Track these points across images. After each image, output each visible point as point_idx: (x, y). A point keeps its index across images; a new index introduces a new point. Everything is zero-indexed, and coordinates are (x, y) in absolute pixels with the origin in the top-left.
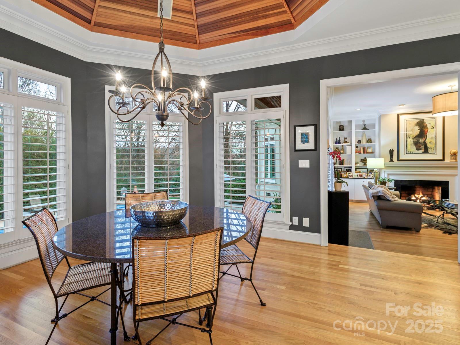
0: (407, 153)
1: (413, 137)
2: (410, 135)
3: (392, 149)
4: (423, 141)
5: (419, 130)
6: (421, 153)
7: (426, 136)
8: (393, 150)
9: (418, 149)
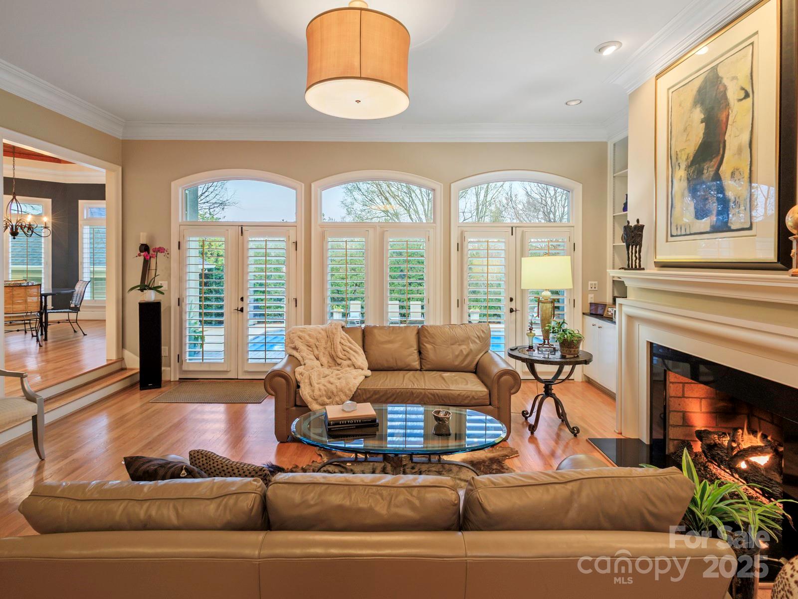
0: (672, 236)
1: (687, 159)
2: (679, 156)
3: (638, 221)
4: (712, 173)
5: (702, 122)
6: (708, 229)
7: (721, 145)
8: (641, 223)
9: (700, 214)
